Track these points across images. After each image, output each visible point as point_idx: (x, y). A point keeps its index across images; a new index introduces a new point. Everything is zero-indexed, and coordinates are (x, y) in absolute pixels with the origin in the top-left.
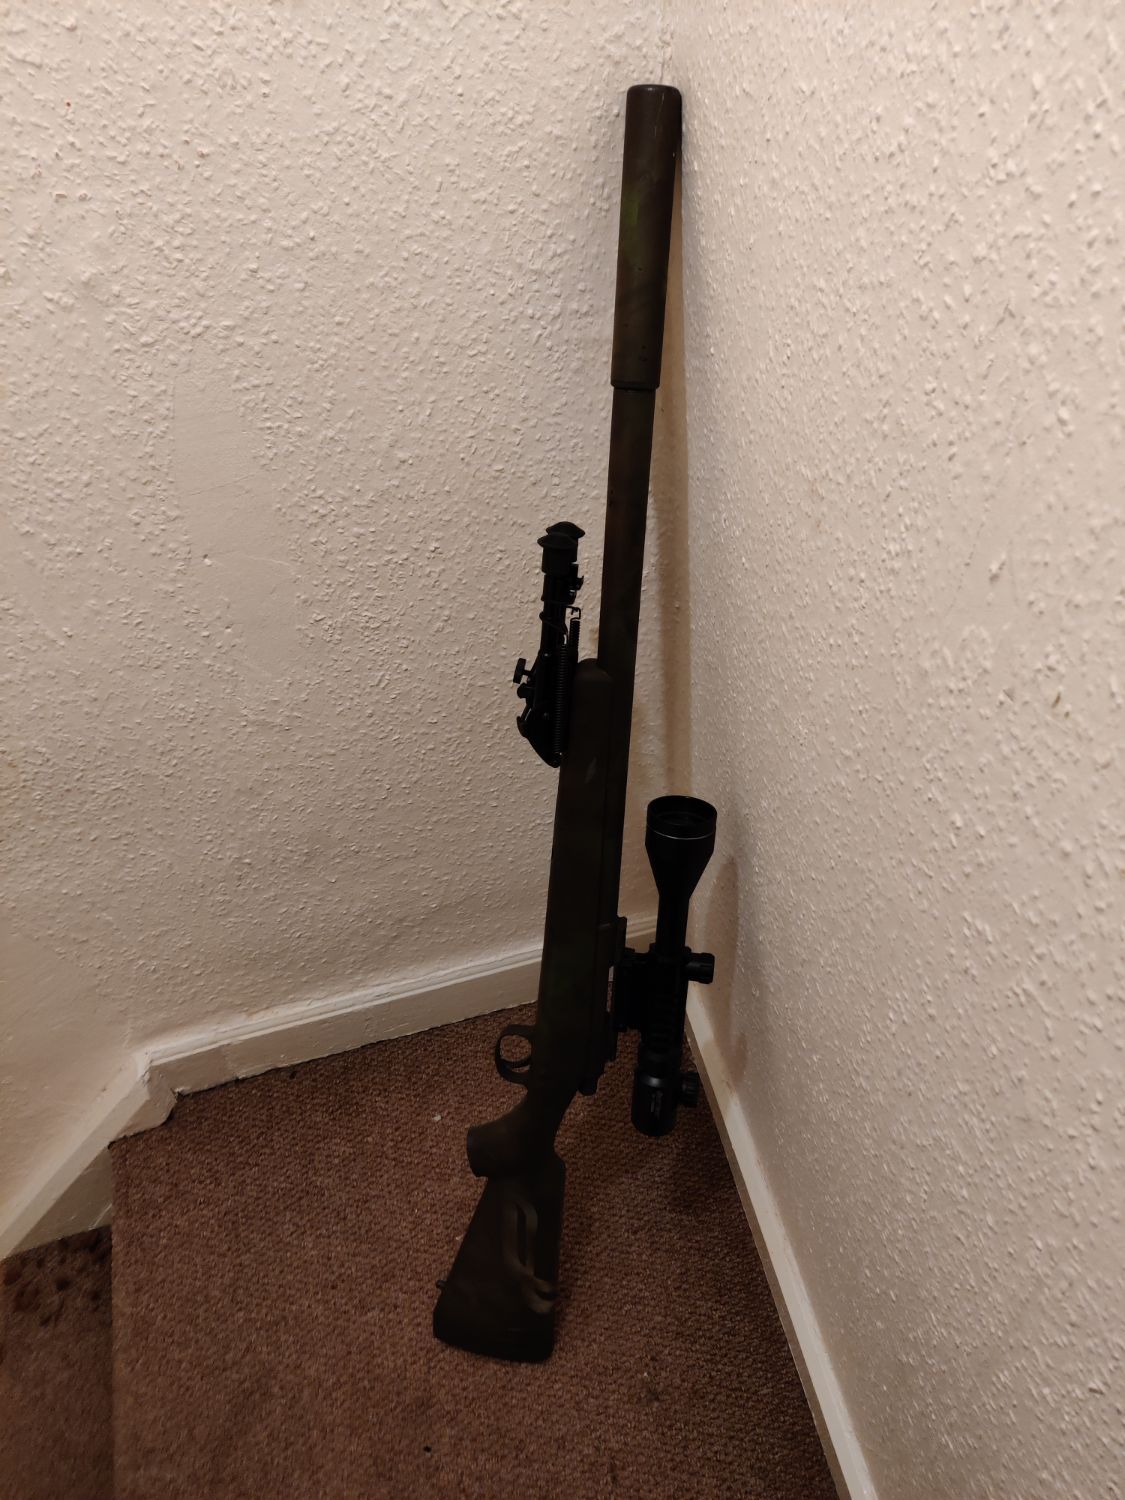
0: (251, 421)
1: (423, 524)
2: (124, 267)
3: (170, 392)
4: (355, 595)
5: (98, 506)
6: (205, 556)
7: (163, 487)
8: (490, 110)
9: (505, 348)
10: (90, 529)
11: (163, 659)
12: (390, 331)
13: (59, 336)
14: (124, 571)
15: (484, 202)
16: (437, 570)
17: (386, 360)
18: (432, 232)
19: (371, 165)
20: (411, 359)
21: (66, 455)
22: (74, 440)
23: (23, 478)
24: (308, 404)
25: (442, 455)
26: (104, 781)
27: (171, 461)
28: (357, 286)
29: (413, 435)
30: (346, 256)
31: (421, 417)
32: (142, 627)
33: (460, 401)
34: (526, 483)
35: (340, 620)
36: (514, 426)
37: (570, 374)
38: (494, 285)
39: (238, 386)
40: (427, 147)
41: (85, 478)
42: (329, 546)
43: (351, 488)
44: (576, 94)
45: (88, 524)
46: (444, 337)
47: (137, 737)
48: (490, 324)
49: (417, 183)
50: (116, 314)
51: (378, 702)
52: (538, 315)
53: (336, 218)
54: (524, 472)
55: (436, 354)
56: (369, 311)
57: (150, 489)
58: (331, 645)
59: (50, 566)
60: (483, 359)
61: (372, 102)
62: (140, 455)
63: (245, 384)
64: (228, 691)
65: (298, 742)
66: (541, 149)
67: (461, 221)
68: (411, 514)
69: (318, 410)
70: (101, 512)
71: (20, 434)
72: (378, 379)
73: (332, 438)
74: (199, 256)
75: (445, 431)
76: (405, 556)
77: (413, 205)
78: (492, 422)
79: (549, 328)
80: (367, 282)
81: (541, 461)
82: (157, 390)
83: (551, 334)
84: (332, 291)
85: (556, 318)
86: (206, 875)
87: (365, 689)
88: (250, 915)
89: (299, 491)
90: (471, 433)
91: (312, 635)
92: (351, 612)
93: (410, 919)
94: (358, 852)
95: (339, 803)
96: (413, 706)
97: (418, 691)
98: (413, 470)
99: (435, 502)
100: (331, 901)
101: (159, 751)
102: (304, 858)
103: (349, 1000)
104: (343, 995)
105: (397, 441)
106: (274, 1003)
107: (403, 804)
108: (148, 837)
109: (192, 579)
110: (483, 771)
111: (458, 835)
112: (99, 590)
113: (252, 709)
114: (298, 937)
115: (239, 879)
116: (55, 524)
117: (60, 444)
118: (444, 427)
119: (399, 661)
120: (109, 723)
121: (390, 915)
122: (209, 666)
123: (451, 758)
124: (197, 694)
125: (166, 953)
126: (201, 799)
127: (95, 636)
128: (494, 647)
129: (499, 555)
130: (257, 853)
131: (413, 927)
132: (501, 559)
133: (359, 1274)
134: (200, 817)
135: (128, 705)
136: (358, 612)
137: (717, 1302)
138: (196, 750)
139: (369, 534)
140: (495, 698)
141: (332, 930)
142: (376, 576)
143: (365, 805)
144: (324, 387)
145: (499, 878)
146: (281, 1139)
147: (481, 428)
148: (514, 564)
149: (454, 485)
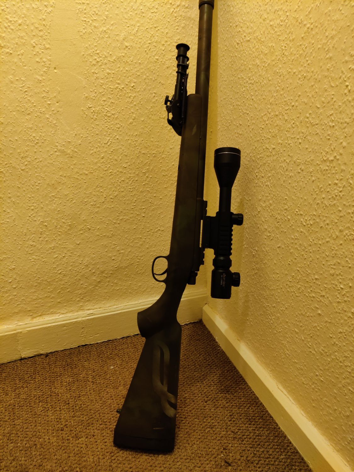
0: (80, 16)
1: (131, 74)
4: (104, 99)
5: (22, 35)
6: (55, 68)
7: (46, 34)
9: (162, 13)
10: (17, 44)
11: (32, 110)
14: (25, 66)
16: (133, 96)
17: (126, 6)
20: (133, 8)
21: (15, 11)
24: (99, 15)
25: (139, 48)
27: (50, 24)
29: (131, 37)
31: (134, 31)
32: (27, 93)
33: (147, 28)
34: (165, 67)
35: (97, 109)
36: (163, 43)
37: (181, 28)
41: (20, 22)
42: (98, 75)
43: (108, 53)
45: (17, 42)
46: (144, 3)
47: (14, 147)
48: (159, 2)
51: (106, 152)
52: (173, 4)
54: (165, 62)
55: (141, 8)
57: (41, 33)
58: (93, 120)
60: (155, 15)
62: (41, 18)
64: (52, 132)
65: (75, 164)
68: (127, 69)
69: (102, 18)
70: (22, 38)
72: (122, 12)
73: (105, 31)
76: (123, 86)
79: (176, 9)
81: (170, 59)
83: (176, 12)
85: (178, 6)
86: (28, 229)
87: (102, 144)
88: (42, 256)
89: (91, 49)
90: (149, 42)
91: (86, 114)
92: (101, 107)
93: (106, 272)
94: (90, 229)
95: (86, 201)
96: (118, 157)
97: (121, 150)
98: (129, 51)
99: (135, 66)
100: (76, 255)
101: (21, 156)
102: (69, 228)
103: (76, 315)
104: (74, 313)
105: (125, 38)
106: (44, 313)
107: (110, 207)
108: (9, 201)
109: (49, 77)
110: (140, 197)
111: (129, 229)
112: (14, 72)
113: (60, 144)
114: (60, 273)
115: (41, 234)
116: (5, 38)
117: (14, 5)
118: (141, 37)
119: (116, 134)
120: (5, 136)
121: (98, 268)
122: (48, 118)
123: (130, 187)
124: (41, 131)
125: (3, 271)
126: (33, 186)
127: (8, 93)
128: (149, 136)
129: (154, 95)
130: (50, 220)
131: (107, 277)
132: (154, 96)
133: (75, 424)
134: (31, 195)
135: (14, 130)
136: (104, 107)
137: (249, 424)
138: (36, 159)
139: (112, 74)
140: (148, 161)
141: (74, 272)
142: (112, 93)
143: (96, 204)
144: (105, 10)
145: (142, 256)
146: (40, 378)
147: (153, 41)
148: (158, 100)
149: (142, 61)
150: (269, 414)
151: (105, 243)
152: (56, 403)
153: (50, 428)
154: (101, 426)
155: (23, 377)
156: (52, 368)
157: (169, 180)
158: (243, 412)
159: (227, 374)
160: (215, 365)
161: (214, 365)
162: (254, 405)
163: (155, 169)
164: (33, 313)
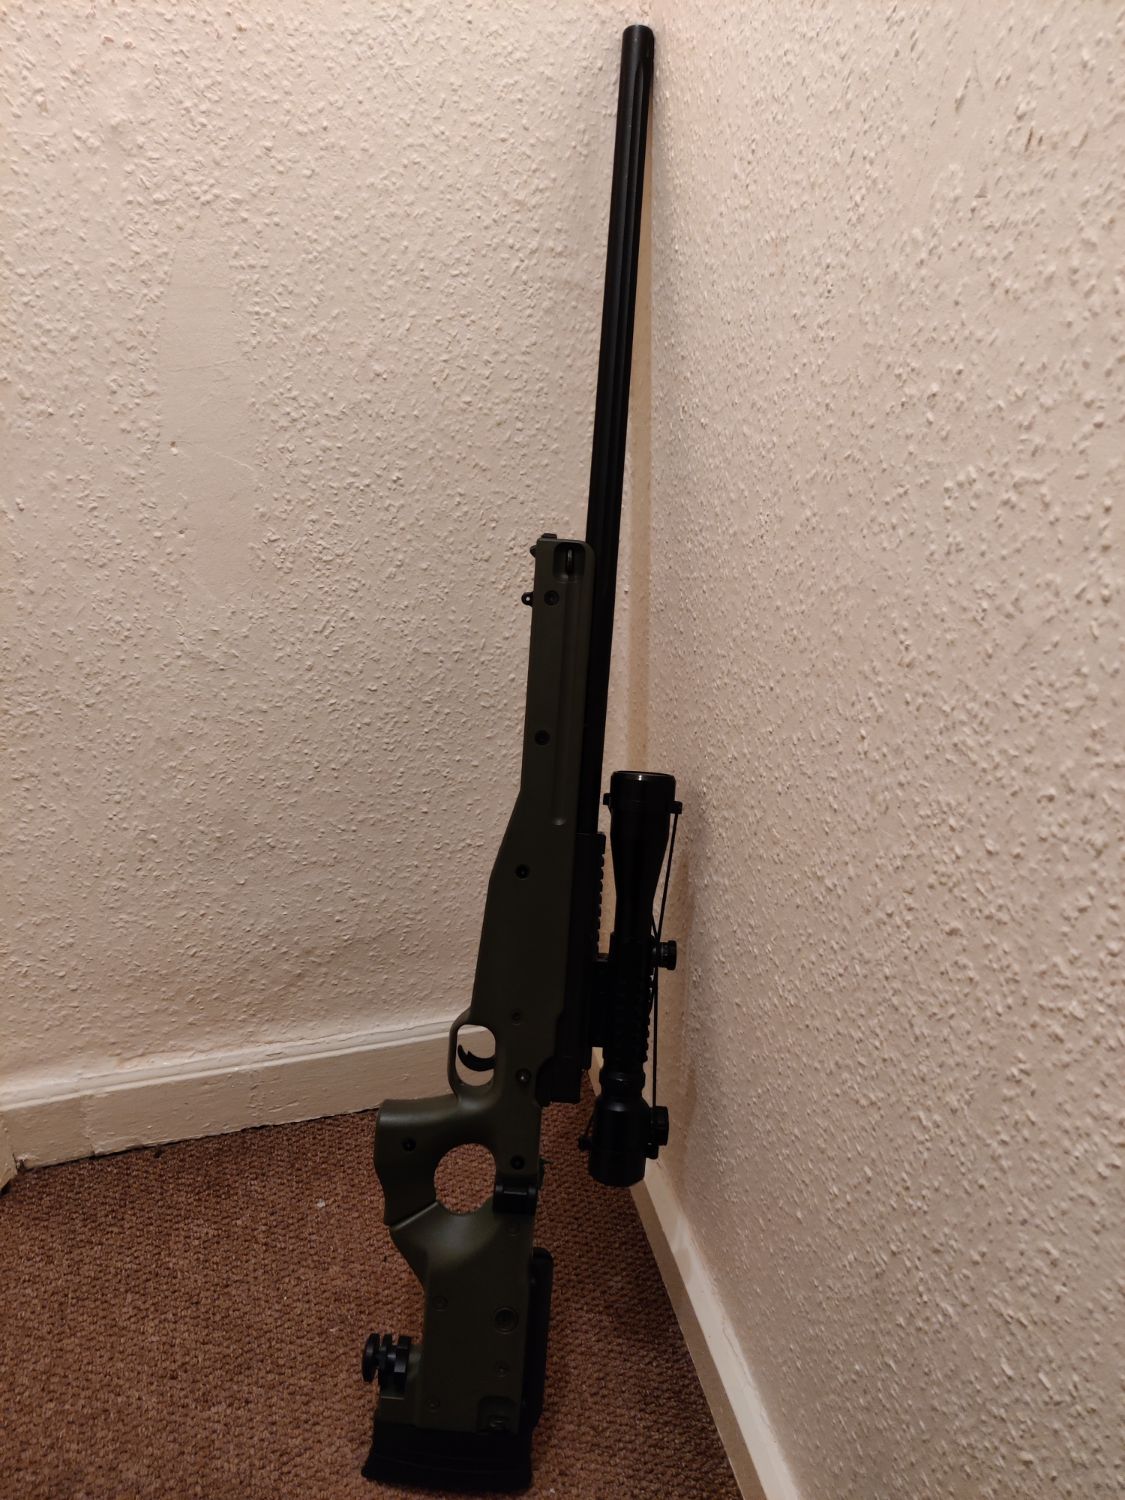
0: (241, 303)
1: (389, 448)
2: (152, 120)
3: (171, 256)
4: (314, 517)
5: (79, 364)
6: (173, 444)
7: (147, 356)
8: (494, 42)
9: (485, 273)
10: (66, 388)
11: (110, 556)
12: (382, 235)
13: (79, 176)
14: (90, 444)
15: (480, 125)
16: (397, 504)
17: (375, 264)
18: (432, 144)
19: (386, 71)
20: (399, 267)
21: (61, 302)
22: (70, 287)
23: (13, 318)
24: (298, 295)
25: (415, 375)
26: (20, 699)
27: (159, 329)
28: (359, 183)
29: (390, 348)
30: (352, 152)
31: (400, 330)
32: (96, 513)
33: (439, 321)
34: (491, 422)
35: (294, 544)
36: (486, 357)
37: (541, 313)
38: (480, 208)
39: (235, 263)
40: (436, 64)
41: (73, 330)
42: (295, 455)
43: (325, 394)
44: (568, 43)
45: (66, 383)
46: (431, 252)
47: (65, 650)
48: (474, 246)
49: (423, 95)
50: (136, 165)
51: (319, 652)
52: (517, 246)
53: (348, 113)
54: (490, 409)
55: (421, 267)
56: (366, 211)
57: (133, 356)
58: (281, 573)
59: (19, 423)
60: (464, 281)
61: (393, 12)
62: (131, 316)
63: (242, 262)
64: (169, 609)
65: (231, 688)
66: (533, 87)
67: (458, 139)
68: (378, 434)
69: (306, 303)
70: (80, 371)
71: (21, 270)
72: (366, 282)
73: (314, 336)
74: (222, 125)
75: (421, 349)
76: (367, 481)
77: (418, 116)
78: (465, 348)
79: (526, 262)
80: (368, 182)
81: (507, 401)
82: (159, 251)
83: (527, 268)
84: (336, 184)
85: (533, 252)
86: (105, 849)
87: (307, 634)
88: (145, 914)
89: (276, 388)
90: (445, 357)
91: (263, 557)
92: (305, 538)
93: (318, 952)
94: (274, 847)
95: (262, 777)
96: (354, 665)
97: (362, 648)
98: (386, 386)
99: (403, 426)
100: (234, 910)
101: (85, 672)
102: (215, 845)
103: (236, 1057)
104: (231, 1050)
105: (374, 352)
106: (151, 1049)
107: (329, 790)
108: (53, 783)
109: (157, 467)
110: (416, 764)
111: (383, 844)
112: (61, 462)
113: (190, 637)
114: (193, 956)
115: (141, 861)
116: (33, 376)
117: (57, 288)
118: (421, 346)
119: (346, 607)
120: (40, 625)
121: (297, 943)
122: (155, 574)
123: (386, 740)
124: (137, 607)
125: (43, 951)
126: (118, 744)
127: (46, 515)
128: (443, 608)
129: (458, 499)
130: (165, 828)
131: (320, 964)
132: (459, 503)
133: (207, 1363)
134: (113, 767)
135: (64, 607)
136: (313, 538)
137: (641, 1410)
138: (124, 677)
139: (335, 449)
140: (438, 671)
141: (231, 952)
142: (336, 499)
143: (289, 786)
144: (314, 280)
145: (420, 912)
146: (134, 1218)
147: (455, 353)
148: (472, 512)
149: (423, 410)
150: (698, 1387)
151: (316, 881)
152: (166, 1297)
153: (146, 1368)
154: (270, 1377)
155: (92, 1212)
156: (167, 1191)
157: (500, 718)
158: (632, 1373)
159: (618, 1252)
160: (591, 1223)
161: (589, 1220)
162: (666, 1357)
163: (458, 691)
164: (123, 1048)
